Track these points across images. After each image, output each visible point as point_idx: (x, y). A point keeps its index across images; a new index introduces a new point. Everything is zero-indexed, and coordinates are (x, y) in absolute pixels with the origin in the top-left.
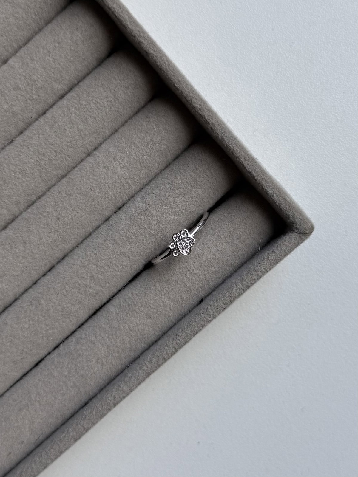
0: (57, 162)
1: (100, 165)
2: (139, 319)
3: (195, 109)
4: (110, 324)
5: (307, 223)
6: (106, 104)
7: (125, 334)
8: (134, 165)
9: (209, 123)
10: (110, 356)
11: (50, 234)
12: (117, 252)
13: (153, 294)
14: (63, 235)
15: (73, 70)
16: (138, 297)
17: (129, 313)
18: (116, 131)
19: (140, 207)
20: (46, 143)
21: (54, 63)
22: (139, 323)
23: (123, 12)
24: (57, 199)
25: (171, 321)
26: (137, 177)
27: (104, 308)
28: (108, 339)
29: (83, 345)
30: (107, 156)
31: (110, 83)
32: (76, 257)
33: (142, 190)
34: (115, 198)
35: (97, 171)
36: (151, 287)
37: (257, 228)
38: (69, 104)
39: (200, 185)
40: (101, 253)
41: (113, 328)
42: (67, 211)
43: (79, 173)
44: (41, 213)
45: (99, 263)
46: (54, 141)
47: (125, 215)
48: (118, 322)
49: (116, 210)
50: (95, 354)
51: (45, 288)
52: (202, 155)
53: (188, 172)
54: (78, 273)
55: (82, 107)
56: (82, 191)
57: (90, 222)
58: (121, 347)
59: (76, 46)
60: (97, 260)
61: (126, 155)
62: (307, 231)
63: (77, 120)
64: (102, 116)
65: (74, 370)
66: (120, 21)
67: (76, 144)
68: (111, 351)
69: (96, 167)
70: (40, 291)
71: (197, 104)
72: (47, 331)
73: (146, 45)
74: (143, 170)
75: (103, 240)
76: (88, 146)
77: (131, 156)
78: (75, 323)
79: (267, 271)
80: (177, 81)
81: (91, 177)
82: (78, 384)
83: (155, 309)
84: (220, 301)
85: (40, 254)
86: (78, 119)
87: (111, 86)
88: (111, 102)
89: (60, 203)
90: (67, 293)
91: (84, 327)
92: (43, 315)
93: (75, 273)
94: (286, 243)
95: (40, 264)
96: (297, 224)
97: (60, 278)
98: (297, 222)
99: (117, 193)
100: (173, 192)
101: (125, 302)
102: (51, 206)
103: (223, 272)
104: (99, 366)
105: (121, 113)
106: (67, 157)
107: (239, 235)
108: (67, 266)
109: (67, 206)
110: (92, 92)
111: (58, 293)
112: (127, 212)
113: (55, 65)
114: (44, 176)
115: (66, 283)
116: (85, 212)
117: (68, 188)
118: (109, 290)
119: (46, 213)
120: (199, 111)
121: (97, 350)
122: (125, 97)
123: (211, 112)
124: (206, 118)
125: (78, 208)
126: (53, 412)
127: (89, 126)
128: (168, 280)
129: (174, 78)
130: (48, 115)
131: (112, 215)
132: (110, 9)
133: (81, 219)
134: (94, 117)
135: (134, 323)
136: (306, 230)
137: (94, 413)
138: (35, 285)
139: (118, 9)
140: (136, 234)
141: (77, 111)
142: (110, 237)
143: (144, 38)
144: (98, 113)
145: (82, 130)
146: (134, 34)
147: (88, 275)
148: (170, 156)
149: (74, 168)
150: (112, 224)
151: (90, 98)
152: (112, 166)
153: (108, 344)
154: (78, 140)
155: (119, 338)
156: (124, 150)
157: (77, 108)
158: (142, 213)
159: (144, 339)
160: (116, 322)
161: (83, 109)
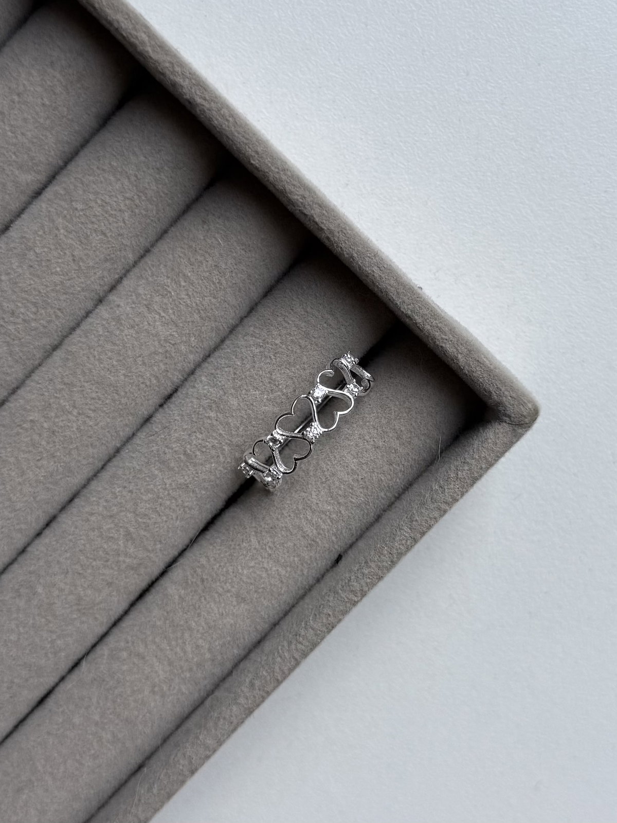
0: (40, 324)
1: (123, 321)
2: (223, 605)
3: (293, 204)
4: (171, 620)
5: (524, 403)
6: (122, 205)
7: (199, 636)
8: (188, 316)
10: (177, 678)
11: (41, 462)
12: (171, 484)
13: (246, 556)
14: (65, 462)
15: (53, 142)
16: (218, 565)
18: (147, 251)
19: (207, 395)
20: (15, 290)
21: (13, 135)
22: (224, 612)
23: (137, 27)
24: (46, 394)
25: (285, 602)
26: (195, 339)
27: (157, 587)
28: (168, 648)
29: (124, 662)
31: (126, 163)
32: (94, 499)
33: (209, 360)
34: (159, 381)
35: (117, 334)
36: (241, 543)
37: (432, 416)
38: (49, 209)
39: (317, 345)
40: (139, 490)
41: (177, 625)
42: (67, 416)
43: (83, 340)
44: (18, 424)
45: (139, 508)
46: (30, 285)
47: (181, 412)
48: (186, 613)
49: (163, 401)
50: (148, 677)
51: (41, 563)
52: (316, 285)
53: (293, 321)
54: (102, 530)
55: (77, 215)
56: (94, 376)
57: (114, 431)
58: (195, 660)
59: (53, 96)
60: (135, 503)
61: (171, 300)
62: (526, 418)
63: (70, 241)
64: (117, 228)
65: (111, 711)
66: (133, 45)
67: (74, 286)
68: (177, 670)
69: (116, 327)
70: (32, 568)
71: (296, 194)
72: (53, 642)
73: (187, 90)
74: (206, 324)
75: (143, 463)
76: (96, 287)
77: (180, 301)
78: (105, 620)
79: (457, 500)
80: (253, 154)
81: (109, 346)
82: (120, 736)
83: (251, 583)
84: (373, 565)
85: (27, 501)
86: (72, 239)
87: (129, 169)
88: (132, 199)
89: (53, 403)
90: (83, 569)
91: (123, 624)
92: (43, 613)
93: (96, 530)
94: (488, 443)
95: (27, 519)
96: (507, 407)
97: (68, 542)
98: (507, 404)
99: (161, 372)
100: (268, 361)
101: (195, 575)
102: (37, 410)
103: (374, 503)
104: (157, 697)
105: (153, 219)
106: (58, 312)
107: (399, 432)
108: (78, 518)
109: (68, 407)
110: (93, 182)
111: (67, 569)
112: (183, 405)
113: (17, 137)
114: (18, 353)
115: (81, 551)
116: (102, 414)
117: (65, 372)
118: (163, 554)
119: (29, 424)
120: (303, 209)
121: (150, 671)
122: (157, 187)
123: (326, 207)
124: (317, 220)
125: (90, 409)
126: (80, 790)
127: (94, 249)
128: (271, 528)
129: (247, 147)
130: (13, 233)
131: (156, 410)
132: (110, 23)
133: (96, 427)
134: (102, 231)
135: (215, 614)
136: (523, 418)
137: (155, 791)
138: (22, 556)
139: (125, 22)
140: (204, 447)
141: (67, 224)
142: (154, 456)
143: (183, 74)
144: (110, 224)
145: (81, 258)
146: (162, 70)
147: (121, 533)
148: (255, 292)
149: (73, 329)
150: (157, 430)
151: (92, 197)
152: (147, 323)
153: (170, 657)
154: (77, 279)
155: (189, 644)
156: (166, 289)
157: (68, 216)
158: (211, 406)
159: (237, 640)
160: (181, 614)
161: (79, 219)
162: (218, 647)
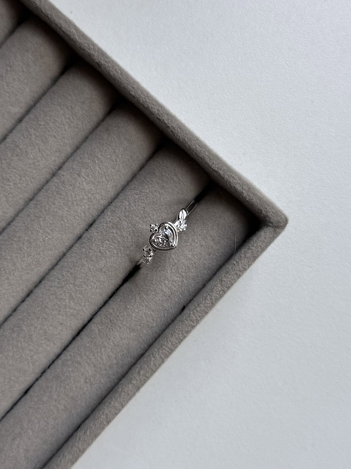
0: (23, 186)
1: (66, 183)
2: (122, 333)
3: (153, 114)
4: (94, 342)
5: (280, 215)
6: (64, 122)
7: (110, 350)
8: (100, 179)
9: (169, 127)
10: (98, 374)
11: (24, 258)
12: (93, 269)
13: (133, 306)
14: (37, 258)
15: (28, 92)
16: (119, 312)
17: (112, 329)
18: (78, 148)
19: (111, 221)
20: (9, 168)
22: (123, 337)
23: (70, 26)
24: (26, 222)
25: (155, 332)
26: (104, 192)
27: (87, 328)
28: (93, 357)
29: (70, 366)
30: (71, 173)
31: (66, 100)
32: (53, 279)
33: (112, 204)
34: (85, 215)
35: (63, 190)
36: (131, 300)
37: (230, 228)
38: (27, 126)
39: (168, 192)
40: (77, 272)
41: (98, 345)
42: (38, 233)
43: (45, 194)
45: (76, 282)
46: (17, 165)
47: (97, 231)
48: (102, 338)
49: (87, 227)
50: (82, 374)
51: (25, 314)
52: (167, 161)
53: (155, 180)
54: (57, 294)
55: (41, 128)
56: (51, 212)
57: (62, 242)
58: (108, 364)
59: (28, 67)
60: (74, 279)
61: (91, 170)
62: (281, 223)
63: (37, 141)
64: (62, 134)
65: (63, 393)
66: (68, 36)
67: (40, 165)
68: (98, 370)
69: (62, 186)
70: (20, 317)
71: (155, 109)
72: (32, 356)
73: (96, 57)
74: (109, 184)
75: (78, 258)
76: (51, 166)
77: (96, 171)
78: (59, 346)
79: (245, 270)
80: (132, 89)
81: (58, 196)
82: (68, 407)
83: (137, 321)
84: (202, 306)
85: (16, 280)
86: (39, 140)
87: (68, 103)
89: (31, 227)
90: (47, 316)
91: (69, 348)
92: (26, 340)
93: (54, 295)
94: (261, 238)
95: (17, 290)
96: (270, 218)
97: (39, 302)
98: (270, 216)
99: (86, 209)
100: (142, 201)
101: (107, 319)
102: (21, 231)
103: (201, 277)
104: (88, 385)
105: (80, 129)
106: (32, 179)
107: (213, 237)
108: (44, 289)
109: (37, 229)
110: (49, 111)
111: (39, 316)
112: (98, 227)
113: (10, 89)
114: (11, 201)
117: (36, 210)
118: (89, 308)
119: (17, 238)
120: (158, 116)
121: (84, 370)
122: (82, 113)
123: (170, 115)
124: (166, 122)
125: (49, 229)
126: (47, 438)
127: (50, 145)
128: (147, 291)
129: (128, 85)
130: (8, 140)
131: (84, 233)
132: (57, 25)
133: (53, 239)
134: (54, 136)
135: (118, 338)
136: (279, 223)
137: (88, 433)
138: (15, 313)
139: (64, 24)
140: (110, 248)
141: (36, 132)
142: (84, 254)
143: (94, 49)
144: (58, 132)
145: (44, 150)
146: (84, 48)
147: (67, 295)
148: (135, 166)
149: (40, 190)
150: (85, 241)
151: (48, 118)
152: (78, 183)
153: (94, 362)
154: (41, 161)
155: (104, 355)
156: (88, 165)
157: (36, 129)
158: (113, 227)
159: (130, 353)
160: (100, 339)
161: (42, 130)
162: (120, 357)
